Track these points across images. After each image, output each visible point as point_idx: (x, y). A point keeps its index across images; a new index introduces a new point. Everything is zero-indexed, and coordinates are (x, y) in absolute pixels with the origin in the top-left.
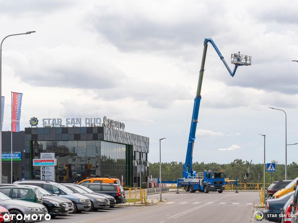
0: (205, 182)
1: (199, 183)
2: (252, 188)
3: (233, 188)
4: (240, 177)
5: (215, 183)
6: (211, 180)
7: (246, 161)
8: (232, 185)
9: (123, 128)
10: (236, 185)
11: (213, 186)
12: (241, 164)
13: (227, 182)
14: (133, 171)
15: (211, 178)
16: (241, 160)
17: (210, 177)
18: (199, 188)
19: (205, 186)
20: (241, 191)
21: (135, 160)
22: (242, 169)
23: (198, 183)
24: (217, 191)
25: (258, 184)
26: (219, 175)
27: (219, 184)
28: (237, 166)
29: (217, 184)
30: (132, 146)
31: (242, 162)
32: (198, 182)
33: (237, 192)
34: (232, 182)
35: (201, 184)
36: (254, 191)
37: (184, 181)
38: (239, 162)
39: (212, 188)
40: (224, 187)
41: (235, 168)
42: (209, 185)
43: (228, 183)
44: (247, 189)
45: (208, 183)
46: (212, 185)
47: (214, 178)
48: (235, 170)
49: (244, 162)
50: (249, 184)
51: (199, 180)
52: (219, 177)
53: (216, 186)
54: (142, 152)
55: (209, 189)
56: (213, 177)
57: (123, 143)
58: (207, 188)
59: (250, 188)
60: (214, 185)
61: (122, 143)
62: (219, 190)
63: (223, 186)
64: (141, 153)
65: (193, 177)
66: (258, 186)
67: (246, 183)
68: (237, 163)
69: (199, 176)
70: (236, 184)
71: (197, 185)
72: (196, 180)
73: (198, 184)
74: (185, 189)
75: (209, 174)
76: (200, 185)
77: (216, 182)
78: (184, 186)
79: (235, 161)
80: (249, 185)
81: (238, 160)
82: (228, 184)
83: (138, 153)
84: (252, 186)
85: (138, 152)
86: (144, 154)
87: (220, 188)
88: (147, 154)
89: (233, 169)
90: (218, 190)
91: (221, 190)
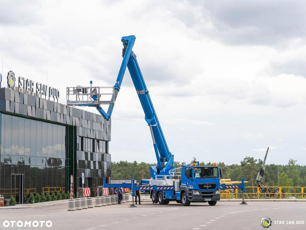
0: (183, 185)
1: (174, 186)
2: (271, 195)
3: (238, 194)
4: (252, 179)
5: (201, 187)
6: (193, 180)
7: (259, 160)
8: (237, 190)
9: (55, 97)
10: (242, 189)
11: (198, 193)
12: (253, 162)
13: (224, 185)
14: (78, 168)
15: (193, 178)
16: (252, 158)
17: (191, 176)
18: (173, 197)
19: (183, 192)
20: (252, 201)
21: (82, 150)
22: (255, 169)
23: (171, 187)
24: (206, 202)
25: (280, 188)
26: (210, 172)
27: (210, 188)
28: (248, 166)
29: (206, 188)
30: (76, 127)
31: (254, 160)
32: (172, 185)
33: (244, 203)
34: (235, 185)
35: (176, 189)
36: (274, 201)
37: (150, 183)
38: (251, 160)
39: (196, 196)
40: (219, 195)
41: (246, 168)
42: (190, 190)
43: (227, 187)
44: (261, 196)
45: (188, 187)
46: (195, 190)
47: (199, 177)
48: (245, 170)
49: (256, 160)
50: (265, 188)
51: (174, 182)
52: (210, 175)
53: (203, 193)
54: (97, 138)
55: (191, 198)
56: (197, 175)
57: (55, 121)
58: (187, 197)
59: (268, 195)
60: (199, 191)
61: (53, 120)
62: (210, 200)
63: (217, 192)
64: (95, 141)
65: (166, 176)
66: (280, 192)
67: (259, 186)
68: (248, 161)
69: (175, 174)
70: (241, 187)
71: (169, 190)
72: (169, 182)
73: (171, 190)
74: (151, 197)
75: (191, 170)
76: (174, 191)
77: (203, 185)
78: (149, 193)
79: (245, 159)
80: (264, 190)
81: (249, 158)
82: (228, 189)
83: (89, 140)
84: (270, 192)
85: (88, 138)
86: (101, 142)
87: (211, 197)
88: (107, 142)
89: (243, 169)
90: (208, 200)
91: (213, 200)
